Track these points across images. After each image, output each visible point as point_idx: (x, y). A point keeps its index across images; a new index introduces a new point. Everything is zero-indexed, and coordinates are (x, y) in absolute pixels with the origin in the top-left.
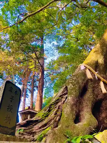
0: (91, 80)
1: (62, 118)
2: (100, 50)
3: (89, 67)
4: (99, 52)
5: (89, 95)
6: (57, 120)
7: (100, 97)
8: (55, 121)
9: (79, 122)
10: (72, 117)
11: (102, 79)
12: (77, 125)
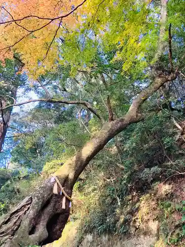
0: (56, 195)
1: (19, 229)
2: (74, 164)
3: (58, 181)
4: (73, 166)
5: (49, 209)
6: (15, 229)
7: (59, 211)
8: (12, 230)
9: (33, 234)
10: (28, 230)
11: (66, 195)
12: (30, 236)
